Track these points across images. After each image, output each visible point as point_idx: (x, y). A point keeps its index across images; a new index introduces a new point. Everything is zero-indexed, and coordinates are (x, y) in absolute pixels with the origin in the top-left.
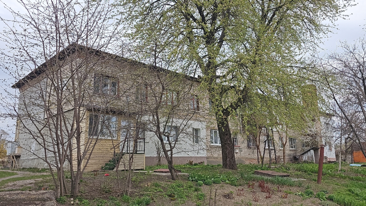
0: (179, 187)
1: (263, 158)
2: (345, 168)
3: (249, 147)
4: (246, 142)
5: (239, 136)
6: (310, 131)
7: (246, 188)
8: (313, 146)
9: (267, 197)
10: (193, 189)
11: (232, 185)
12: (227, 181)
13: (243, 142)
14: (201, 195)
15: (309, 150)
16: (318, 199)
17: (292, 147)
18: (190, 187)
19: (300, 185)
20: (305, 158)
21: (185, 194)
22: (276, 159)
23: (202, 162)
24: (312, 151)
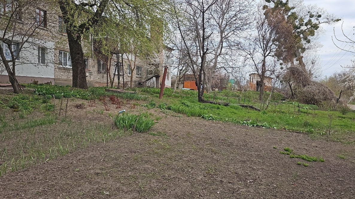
0: (23, 99)
1: (112, 83)
2: (179, 91)
3: (99, 72)
4: (96, 66)
5: (90, 60)
6: (154, 61)
7: (97, 101)
8: (155, 74)
9: (117, 108)
10: (41, 101)
11: (83, 99)
12: (78, 96)
13: (94, 67)
14: (50, 106)
15: (152, 77)
16: (159, 109)
17: (138, 75)
18: (37, 99)
19: (145, 100)
20: (148, 84)
21: (31, 105)
22: (123, 84)
23: (49, 83)
24: (154, 78)
